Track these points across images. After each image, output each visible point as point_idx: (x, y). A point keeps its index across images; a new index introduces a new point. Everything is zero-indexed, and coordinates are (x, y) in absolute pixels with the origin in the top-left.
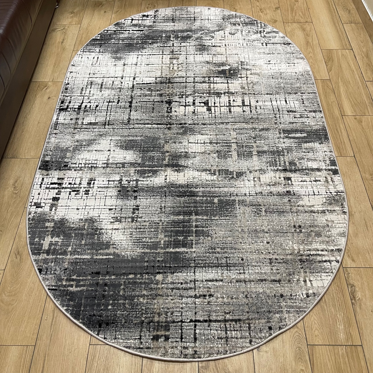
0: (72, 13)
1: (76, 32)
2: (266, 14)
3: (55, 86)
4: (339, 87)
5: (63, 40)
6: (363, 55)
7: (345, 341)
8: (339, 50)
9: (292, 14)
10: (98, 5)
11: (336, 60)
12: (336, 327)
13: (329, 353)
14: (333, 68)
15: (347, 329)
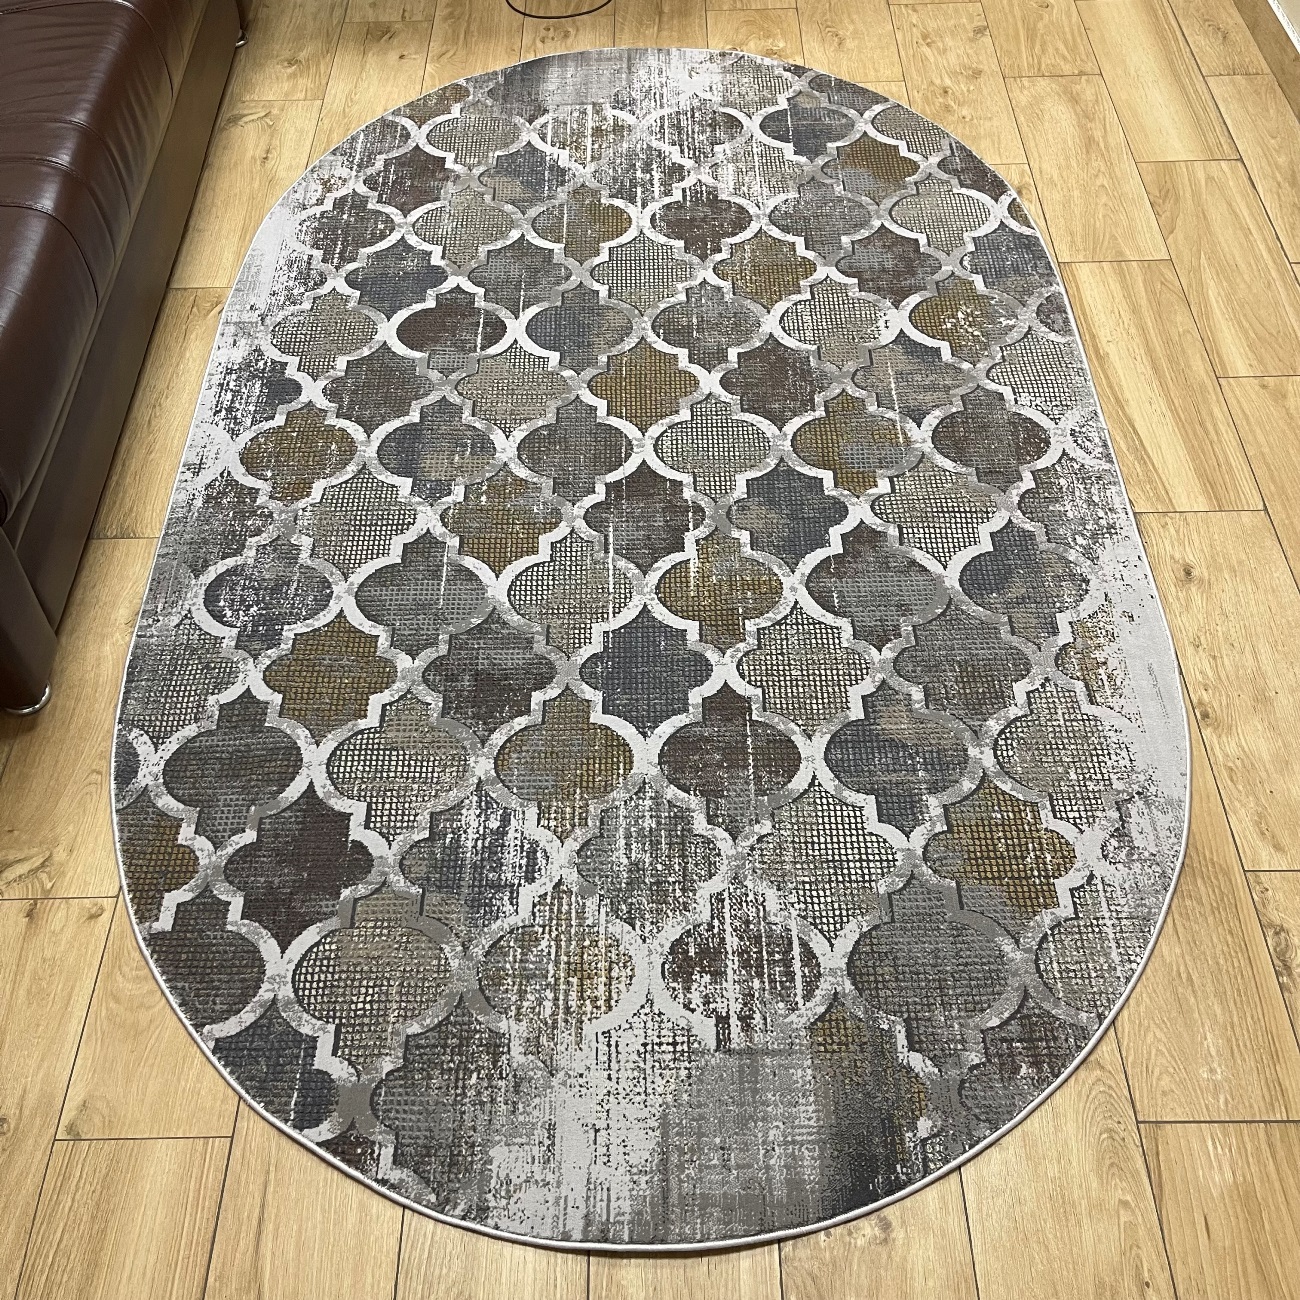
0: (290, 64)
1: (310, 126)
2: (945, 50)
4: (1201, 283)
5: (268, 152)
6: (1279, 179)
7: (1264, 1110)
8: (1196, 164)
9: (1033, 48)
10: (377, 34)
11: (1188, 195)
13: (1211, 1149)
14: (1179, 222)
15: (1267, 1070)
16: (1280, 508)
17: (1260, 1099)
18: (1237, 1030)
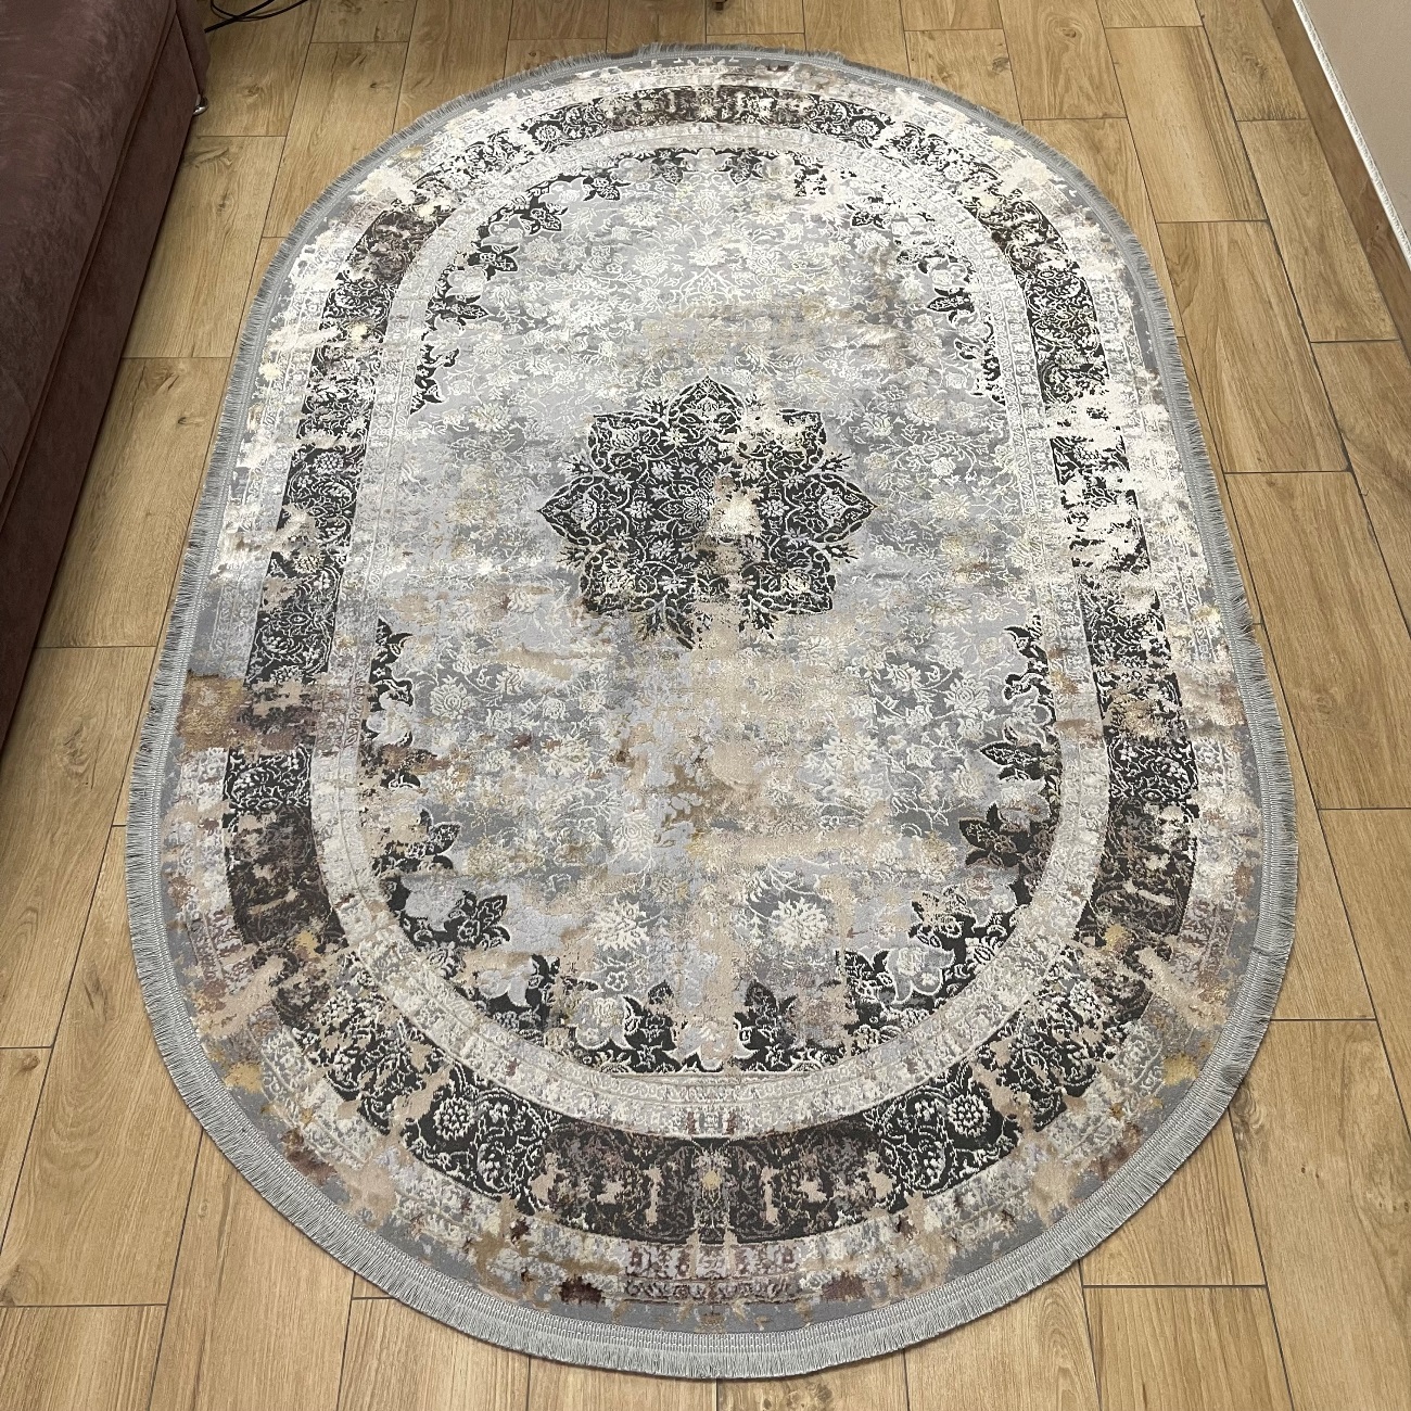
0: (251, 93)
1: (272, 168)
2: (961, 87)
3: (199, 373)
4: (1214, 365)
5: (225, 197)
6: (1307, 244)
7: (1209, 1273)
8: (1220, 225)
9: (1055, 85)
10: (346, 59)
11: (1210, 262)
12: (1179, 1225)
13: (1154, 1314)
14: (1197, 295)
15: (1216, 1232)
16: (1277, 620)
17: (1207, 1262)
18: (1190, 1189)
